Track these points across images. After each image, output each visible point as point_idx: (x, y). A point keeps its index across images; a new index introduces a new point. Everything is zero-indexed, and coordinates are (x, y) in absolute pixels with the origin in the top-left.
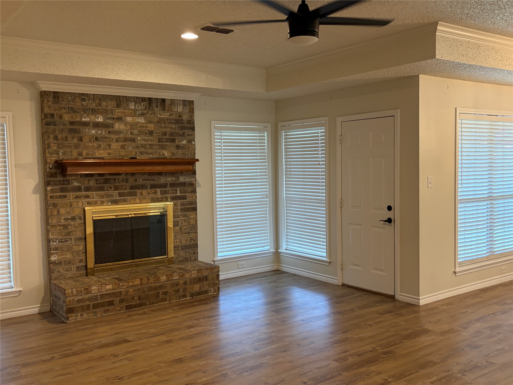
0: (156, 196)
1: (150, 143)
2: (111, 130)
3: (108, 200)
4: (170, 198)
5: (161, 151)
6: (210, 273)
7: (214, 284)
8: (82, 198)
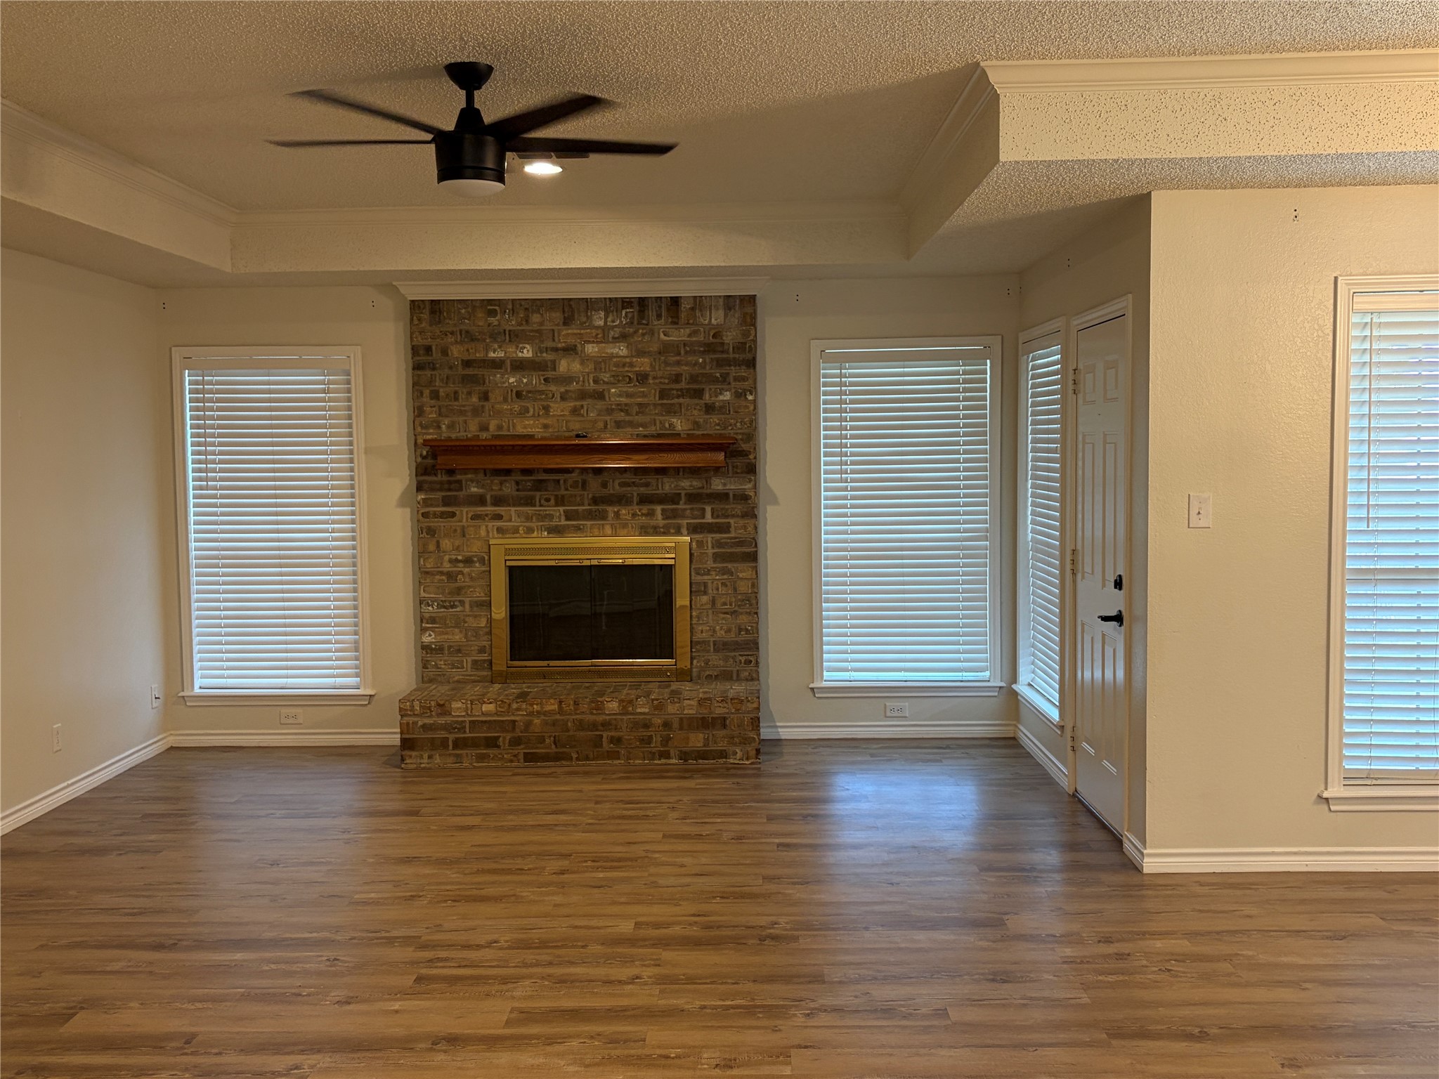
0: (653, 523)
1: (639, 400)
2: (550, 374)
3: (541, 526)
4: (688, 529)
5: (667, 418)
6: (733, 711)
7: (746, 739)
8: (487, 519)
